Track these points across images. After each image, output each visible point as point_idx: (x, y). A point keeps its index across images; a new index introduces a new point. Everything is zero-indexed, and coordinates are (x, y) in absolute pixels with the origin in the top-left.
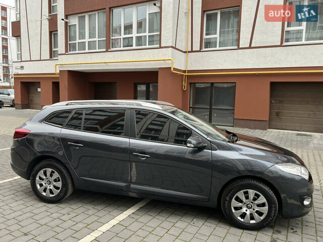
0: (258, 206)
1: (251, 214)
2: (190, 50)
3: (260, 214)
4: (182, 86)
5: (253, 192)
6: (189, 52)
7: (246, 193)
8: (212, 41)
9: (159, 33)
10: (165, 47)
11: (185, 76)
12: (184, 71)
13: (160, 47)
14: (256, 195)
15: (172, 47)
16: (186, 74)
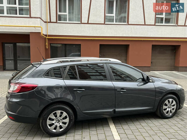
0: (173, 106)
2: (49, 21)
4: (46, 45)
6: (48, 22)
7: (169, 101)
9: (29, 6)
12: (46, 35)
13: (31, 17)
15: (40, 18)
16: (47, 37)
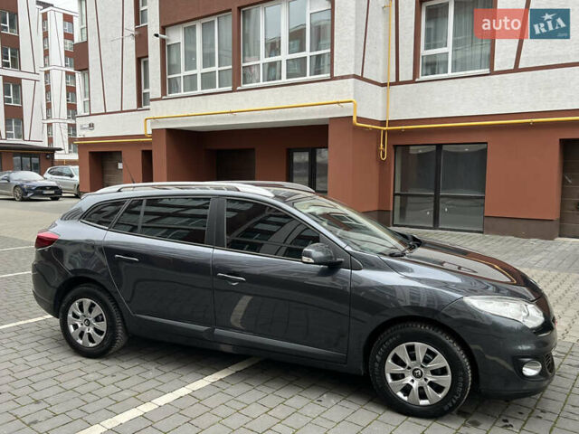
0: (434, 372)
1: (421, 388)
2: (394, 80)
3: (438, 389)
4: (378, 151)
5: (422, 348)
6: (392, 84)
7: (411, 349)
8: (438, 59)
9: (329, 51)
10: (342, 78)
11: (384, 131)
12: (383, 123)
13: (333, 78)
14: (429, 352)
15: (355, 76)
16: (386, 128)
